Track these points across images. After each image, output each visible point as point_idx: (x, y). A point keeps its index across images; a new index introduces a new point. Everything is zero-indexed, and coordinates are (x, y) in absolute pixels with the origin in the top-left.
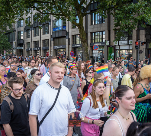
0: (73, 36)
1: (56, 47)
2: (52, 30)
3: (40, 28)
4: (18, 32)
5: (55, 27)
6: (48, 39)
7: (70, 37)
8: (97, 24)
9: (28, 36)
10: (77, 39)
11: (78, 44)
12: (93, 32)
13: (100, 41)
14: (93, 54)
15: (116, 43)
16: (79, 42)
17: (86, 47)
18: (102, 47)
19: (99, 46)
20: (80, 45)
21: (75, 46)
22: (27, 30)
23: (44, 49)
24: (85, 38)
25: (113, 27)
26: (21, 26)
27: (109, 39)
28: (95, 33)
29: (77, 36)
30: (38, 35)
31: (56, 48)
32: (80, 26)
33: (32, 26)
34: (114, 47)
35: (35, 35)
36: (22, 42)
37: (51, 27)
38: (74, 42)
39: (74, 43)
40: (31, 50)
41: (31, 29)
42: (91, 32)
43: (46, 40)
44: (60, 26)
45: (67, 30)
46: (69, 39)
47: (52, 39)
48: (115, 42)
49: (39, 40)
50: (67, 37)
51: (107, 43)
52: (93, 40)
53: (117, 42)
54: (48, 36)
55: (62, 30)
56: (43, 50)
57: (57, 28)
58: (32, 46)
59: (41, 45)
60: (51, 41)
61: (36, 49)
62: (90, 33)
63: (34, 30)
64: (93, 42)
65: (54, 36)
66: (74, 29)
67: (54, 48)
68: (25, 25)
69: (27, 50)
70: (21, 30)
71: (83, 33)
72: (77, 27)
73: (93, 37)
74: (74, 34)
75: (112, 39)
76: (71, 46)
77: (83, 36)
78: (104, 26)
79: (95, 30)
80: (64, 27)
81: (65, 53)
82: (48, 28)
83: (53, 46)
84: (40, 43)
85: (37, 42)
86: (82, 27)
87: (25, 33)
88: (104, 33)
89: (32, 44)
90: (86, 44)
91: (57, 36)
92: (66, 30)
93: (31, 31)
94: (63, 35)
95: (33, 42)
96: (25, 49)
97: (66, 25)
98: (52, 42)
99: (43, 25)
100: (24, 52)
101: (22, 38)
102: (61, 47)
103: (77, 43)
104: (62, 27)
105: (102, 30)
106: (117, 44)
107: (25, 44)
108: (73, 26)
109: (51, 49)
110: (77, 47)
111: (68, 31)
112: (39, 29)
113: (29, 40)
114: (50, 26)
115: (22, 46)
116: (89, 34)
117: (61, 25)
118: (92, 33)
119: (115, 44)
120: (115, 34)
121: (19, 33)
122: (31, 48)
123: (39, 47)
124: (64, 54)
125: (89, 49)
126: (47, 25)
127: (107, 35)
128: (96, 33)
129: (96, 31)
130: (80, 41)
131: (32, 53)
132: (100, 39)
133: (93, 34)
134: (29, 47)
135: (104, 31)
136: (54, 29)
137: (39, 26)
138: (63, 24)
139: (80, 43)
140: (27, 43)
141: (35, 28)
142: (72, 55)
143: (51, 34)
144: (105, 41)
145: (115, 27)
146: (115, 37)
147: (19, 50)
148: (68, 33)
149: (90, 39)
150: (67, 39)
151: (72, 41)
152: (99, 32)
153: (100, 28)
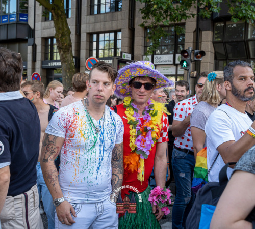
0: (45, 40)
7: (38, 42)
8: (106, 13)
10: (55, 47)
11: (57, 61)
12: (95, 33)
13: (109, 54)
21: (50, 64)
24: (67, 41)
27: (132, 51)
28: (98, 33)
32: (56, 10)
38: (47, 55)
39: (46, 58)
42: (88, 31)
45: (31, 24)
46: (34, 47)
48: (145, 57)
50: (30, 40)
52: (95, 52)
53: (150, 57)
55: (18, 23)
62: (87, 33)
64: (94, 56)
66: (47, 23)
71: (63, 29)
73: (95, 44)
74: (47, 36)
75: (138, 50)
76: (38, 64)
77: (63, 35)
78: (120, 17)
79: (99, 27)
80: (22, 16)
88: (120, 35)
91: (3, 37)
92: (27, 24)
94: (19, 37)
97: (27, 11)
103: (55, 58)
104: (17, 14)
105: (115, 28)
110: (54, 68)
111: (32, 27)
116: (84, 37)
118: (90, 35)
127: (127, 40)
128: (101, 35)
129: (102, 30)
132: (109, 49)
133: (95, 36)
135: (120, 30)
138: (21, 7)
144: (122, 53)
146: (145, 47)
148: (32, 33)
149: (86, 49)
150: (29, 45)
151: (42, 53)
152: (109, 32)
153: (110, 22)
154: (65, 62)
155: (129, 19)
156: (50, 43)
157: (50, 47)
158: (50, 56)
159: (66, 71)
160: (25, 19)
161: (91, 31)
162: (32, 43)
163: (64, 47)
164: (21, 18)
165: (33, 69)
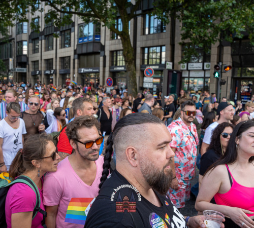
0: (112, 52)
1: (83, 70)
2: (76, 40)
3: (56, 36)
4: (18, 42)
5: (82, 35)
6: (69, 55)
7: (107, 54)
8: (154, 34)
9: (35, 50)
10: (119, 57)
11: (120, 66)
12: (146, 47)
13: (156, 62)
14: (144, 83)
15: (183, 67)
16: (121, 62)
17: (133, 72)
18: (160, 72)
19: (155, 70)
20: (123, 68)
21: (116, 69)
22: (33, 39)
23: (62, 73)
24: (131, 56)
25: (178, 39)
26: (22, 32)
27: (172, 60)
28: (149, 48)
29: (118, 52)
30: (53, 49)
31: (82, 72)
32: (124, 35)
33: (42, 33)
34: (180, 73)
35: (47, 49)
36: (24, 60)
37: (74, 35)
38: (113, 63)
39: (112, 65)
40: (40, 74)
41: (40, 38)
42: (142, 46)
43: (66, 57)
44: (89, 35)
45: (102, 42)
46: (105, 57)
47: (76, 56)
48: (182, 64)
49: (54, 57)
50: (102, 53)
51: (169, 66)
52: (146, 61)
53: (186, 64)
54: (69, 52)
55: (94, 42)
56: (60, 74)
57: (85, 37)
58: (42, 66)
59: (57, 66)
60: (74, 60)
61: (48, 72)
63: (45, 39)
64: (146, 63)
65: (79, 52)
66: (113, 41)
67: (79, 72)
68: (30, 31)
69: (33, 74)
70: (23, 39)
71: (129, 48)
72: (119, 38)
73: (146, 55)
74: (113, 49)
75: (178, 59)
76: (107, 69)
77: (128, 52)
78: (164, 37)
79: (149, 43)
80: (97, 37)
81: (99, 80)
82: (70, 37)
83: (78, 68)
84: (56, 62)
85: (51, 60)
86: (126, 37)
87: (31, 45)
88: (164, 48)
89: (41, 64)
90: (132, 67)
91: (84, 51)
92: (99, 42)
93: (40, 42)
94: (95, 51)
95: (43, 61)
96: (30, 73)
97: (100, 34)
98: (76, 61)
99: (61, 32)
100: (27, 76)
101: (25, 52)
102: (91, 70)
103: (118, 65)
104: (94, 35)
105: (160, 44)
106: (185, 68)
107: (30, 63)
108: (112, 34)
109: (74, 73)
110: (119, 72)
111: (103, 44)
112: (55, 39)
113: (37, 57)
114: (72, 34)
115: (25, 67)
116: (139, 50)
117: (92, 34)
118: (143, 49)
119: (182, 69)
120: (182, 51)
121: (19, 44)
122: (40, 69)
123: (54, 68)
124: (97, 82)
125: (138, 74)
126: (69, 32)
127: (169, 53)
128: (151, 49)
129: (151, 45)
130: (124, 62)
131: (41, 78)
132: (156, 58)
133: (146, 50)
134: (36, 69)
135: (164, 46)
136: (79, 39)
137: (55, 33)
138: (96, 31)
139: (124, 64)
140: (33, 62)
141: (48, 36)
142: (109, 84)
143: (75, 49)
144: (166, 62)
145: (182, 39)
146: (182, 57)
147: (19, 73)
148: (103, 48)
149: (140, 59)
150: (101, 56)
151: (110, 61)
152: (156, 46)
153: (157, 40)
154: (129, 70)
155: (171, 38)
156: (115, 55)
157: (115, 57)
158: (115, 63)
159: (130, 77)
160: (98, 39)
161: (144, 46)
162: (103, 55)
163: (129, 60)
164: (96, 38)
165: (104, 72)
